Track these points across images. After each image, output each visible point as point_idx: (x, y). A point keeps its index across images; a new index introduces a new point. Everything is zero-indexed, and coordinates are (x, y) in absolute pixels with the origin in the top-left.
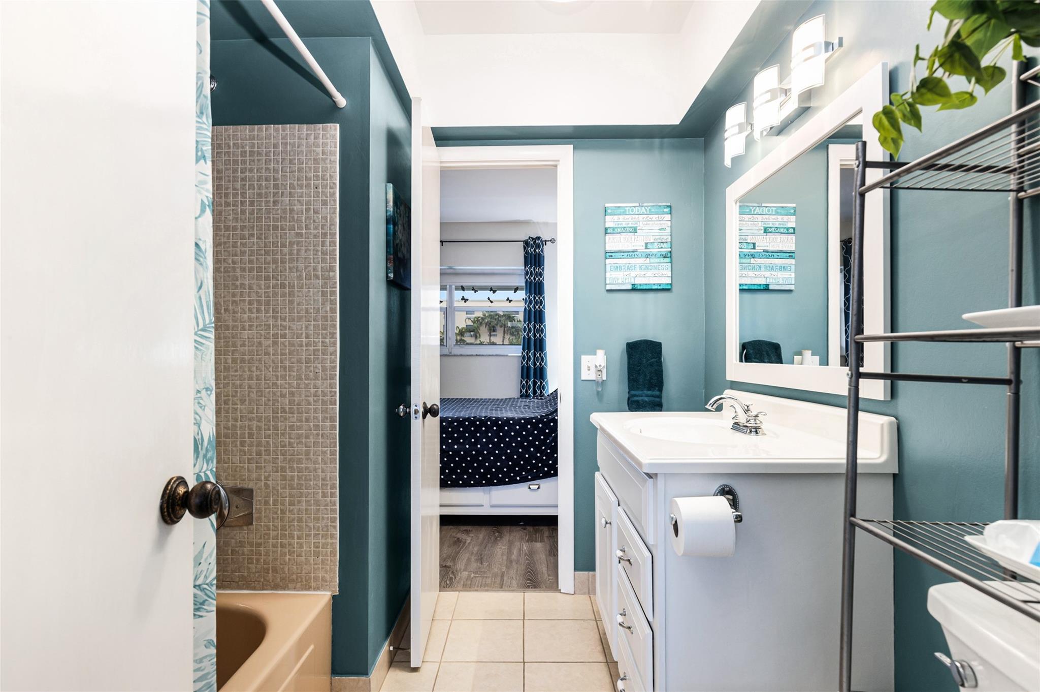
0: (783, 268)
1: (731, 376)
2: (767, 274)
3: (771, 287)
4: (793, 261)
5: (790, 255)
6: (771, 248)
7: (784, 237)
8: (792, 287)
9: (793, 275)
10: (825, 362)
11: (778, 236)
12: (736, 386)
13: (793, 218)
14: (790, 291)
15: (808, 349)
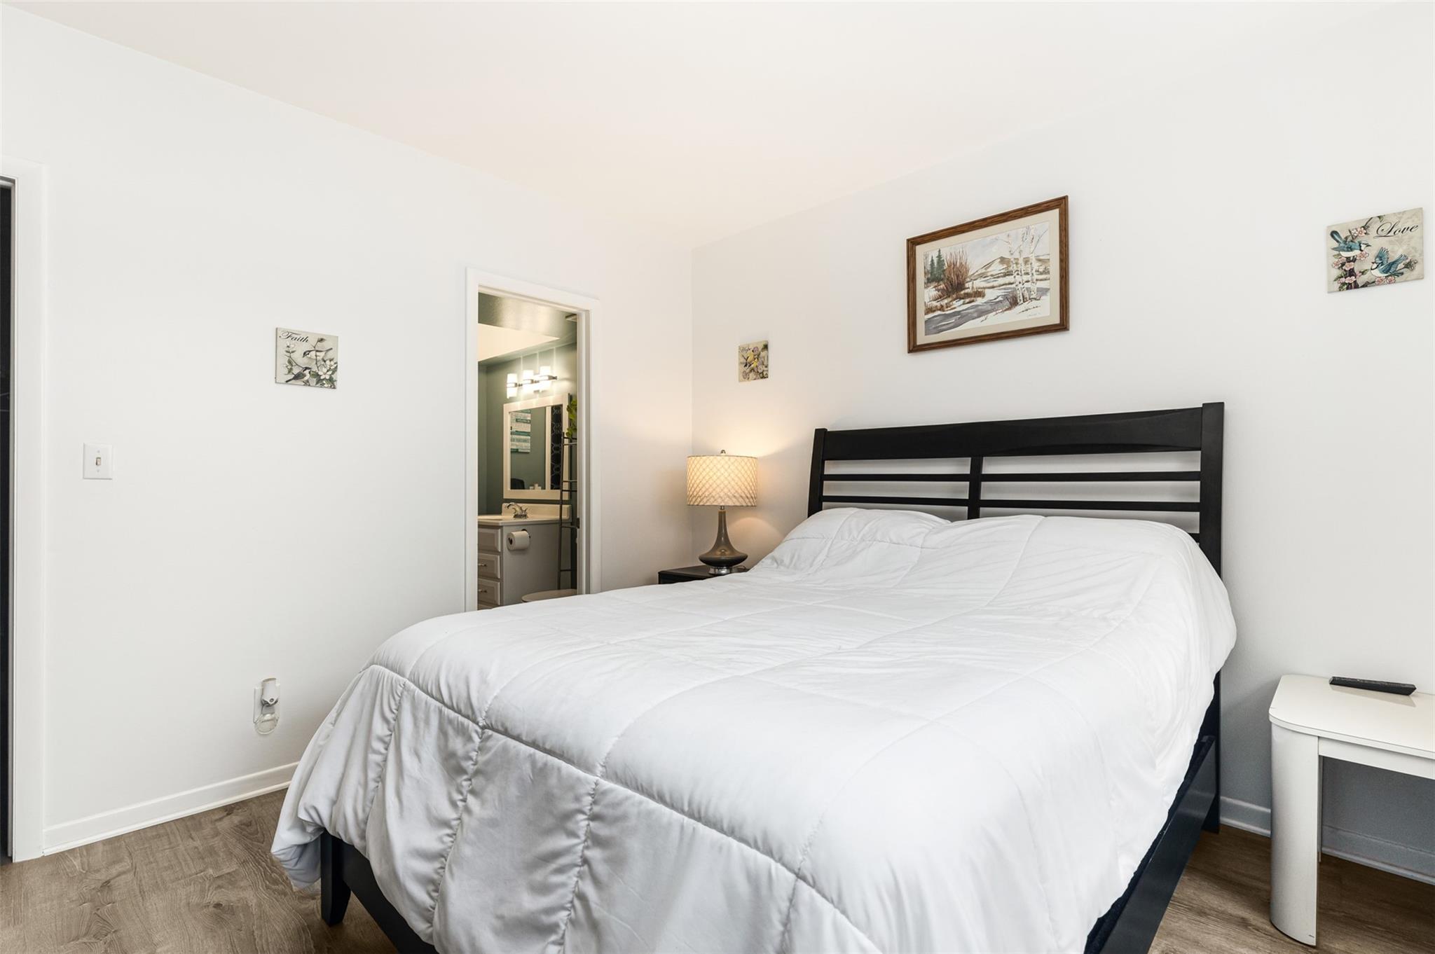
0: (525, 441)
1: (506, 496)
2: (518, 443)
3: (519, 451)
4: (529, 437)
5: (527, 434)
6: (519, 430)
7: (526, 424)
8: (529, 451)
9: (529, 444)
10: (544, 488)
11: (523, 424)
12: (508, 501)
13: (530, 415)
14: (528, 453)
15: (536, 483)
